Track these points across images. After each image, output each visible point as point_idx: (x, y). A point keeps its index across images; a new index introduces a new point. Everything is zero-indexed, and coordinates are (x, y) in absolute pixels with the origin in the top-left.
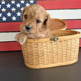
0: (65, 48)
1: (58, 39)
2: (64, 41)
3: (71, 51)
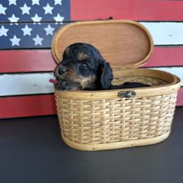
0: (148, 111)
1: (134, 94)
2: (148, 98)
3: (160, 117)
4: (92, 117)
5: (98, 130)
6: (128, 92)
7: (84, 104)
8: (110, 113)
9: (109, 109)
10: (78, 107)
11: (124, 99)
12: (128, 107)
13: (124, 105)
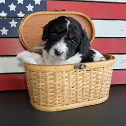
0: (95, 79)
1: (85, 66)
2: (94, 69)
3: (102, 84)
4: (56, 85)
5: (60, 95)
6: (81, 65)
7: (50, 75)
8: (69, 81)
9: (68, 79)
10: (45, 78)
11: (78, 70)
12: (81, 77)
13: (78, 75)
